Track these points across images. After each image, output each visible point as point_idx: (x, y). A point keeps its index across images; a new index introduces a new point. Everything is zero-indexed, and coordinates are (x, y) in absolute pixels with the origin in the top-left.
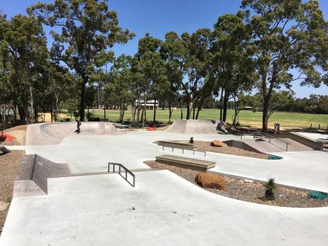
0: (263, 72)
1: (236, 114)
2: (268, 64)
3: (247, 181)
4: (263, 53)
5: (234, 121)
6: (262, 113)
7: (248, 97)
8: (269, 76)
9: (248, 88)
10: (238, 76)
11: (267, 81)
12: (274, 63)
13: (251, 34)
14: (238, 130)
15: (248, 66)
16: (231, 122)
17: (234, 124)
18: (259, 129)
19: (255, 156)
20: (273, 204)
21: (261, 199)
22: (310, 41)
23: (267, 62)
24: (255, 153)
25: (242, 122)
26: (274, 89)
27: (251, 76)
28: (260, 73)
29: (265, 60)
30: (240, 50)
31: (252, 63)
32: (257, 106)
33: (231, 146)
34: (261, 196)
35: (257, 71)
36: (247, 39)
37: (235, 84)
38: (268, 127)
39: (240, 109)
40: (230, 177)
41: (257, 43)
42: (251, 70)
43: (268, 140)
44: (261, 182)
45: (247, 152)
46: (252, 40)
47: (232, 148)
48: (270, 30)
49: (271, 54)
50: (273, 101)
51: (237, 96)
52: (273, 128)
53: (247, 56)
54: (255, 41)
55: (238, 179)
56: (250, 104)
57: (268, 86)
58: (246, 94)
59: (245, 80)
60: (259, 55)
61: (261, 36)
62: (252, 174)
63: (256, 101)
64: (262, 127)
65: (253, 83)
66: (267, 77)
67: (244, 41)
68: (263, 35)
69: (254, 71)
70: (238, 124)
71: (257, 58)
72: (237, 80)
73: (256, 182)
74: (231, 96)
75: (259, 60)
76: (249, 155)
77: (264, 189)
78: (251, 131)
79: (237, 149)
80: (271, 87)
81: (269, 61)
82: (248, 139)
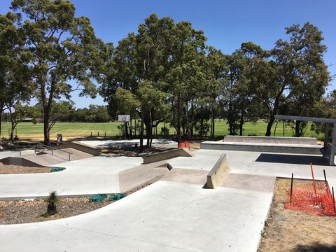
0: (41, 81)
1: (13, 128)
2: (45, 74)
3: (28, 200)
4: (40, 62)
5: (12, 135)
6: (43, 124)
7: (26, 108)
8: (48, 85)
9: (25, 97)
10: (12, 84)
11: (46, 91)
12: (51, 73)
13: (25, 39)
14: (16, 144)
15: (24, 74)
16: (8, 137)
17: (11, 139)
18: (41, 142)
19: (37, 172)
20: (56, 218)
21: (43, 216)
22: (85, 54)
23: (44, 71)
24: (37, 168)
25: (21, 136)
26: (54, 99)
27: (28, 85)
28: (38, 82)
29: (42, 69)
30: (12, 55)
31: (29, 71)
32: (38, 117)
33: (8, 164)
34: (43, 213)
35: (35, 79)
36: (21, 44)
37: (9, 93)
38: (50, 139)
39: (19, 122)
40: (7, 200)
41: (32, 50)
42: (27, 78)
43: (50, 152)
44: (43, 198)
45: (28, 168)
46: (26, 46)
47: (9, 166)
48: (46, 38)
49: (48, 63)
50: (54, 112)
51: (14, 106)
52: (56, 139)
53: (21, 63)
54: (30, 48)
55: (16, 200)
56: (29, 115)
57: (48, 95)
58: (23, 104)
59: (22, 89)
60: (36, 63)
61: (36, 43)
62: (32, 192)
63: (35, 112)
64: (43, 139)
65: (30, 92)
66: (46, 87)
67: (17, 46)
68: (38, 42)
69: (31, 79)
70: (16, 139)
71: (34, 66)
72: (12, 88)
73: (37, 199)
74: (6, 107)
75: (35, 68)
76: (29, 172)
77: (46, 204)
78: (32, 144)
79: (15, 167)
80: (51, 96)
81: (47, 70)
82: (28, 154)
